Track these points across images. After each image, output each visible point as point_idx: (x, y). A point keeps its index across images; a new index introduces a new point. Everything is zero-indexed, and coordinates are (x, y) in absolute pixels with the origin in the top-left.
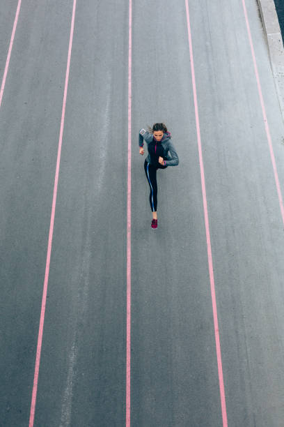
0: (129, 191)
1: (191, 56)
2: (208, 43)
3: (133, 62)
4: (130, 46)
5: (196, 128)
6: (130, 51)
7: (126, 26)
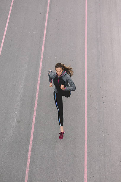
0: (32, 139)
1: (86, 44)
2: (99, 36)
3: (45, 50)
4: (44, 39)
5: (85, 94)
6: (44, 42)
7: (43, 26)
